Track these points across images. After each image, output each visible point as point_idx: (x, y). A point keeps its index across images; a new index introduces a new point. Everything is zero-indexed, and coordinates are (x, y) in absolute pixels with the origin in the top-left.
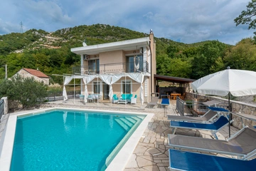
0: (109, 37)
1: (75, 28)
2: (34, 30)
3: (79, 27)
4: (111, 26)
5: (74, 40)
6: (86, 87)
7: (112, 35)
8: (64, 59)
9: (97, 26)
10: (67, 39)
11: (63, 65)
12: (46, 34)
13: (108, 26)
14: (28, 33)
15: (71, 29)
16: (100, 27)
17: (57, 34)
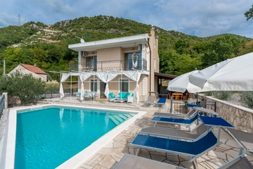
0: (112, 29)
1: (76, 20)
2: (32, 23)
3: (80, 19)
4: (115, 17)
5: (74, 33)
6: (82, 84)
7: (115, 28)
8: (63, 55)
9: (99, 18)
10: (66, 32)
11: (61, 60)
12: (45, 26)
13: (112, 17)
14: (25, 25)
15: (71, 21)
16: (102, 19)
17: (56, 26)
